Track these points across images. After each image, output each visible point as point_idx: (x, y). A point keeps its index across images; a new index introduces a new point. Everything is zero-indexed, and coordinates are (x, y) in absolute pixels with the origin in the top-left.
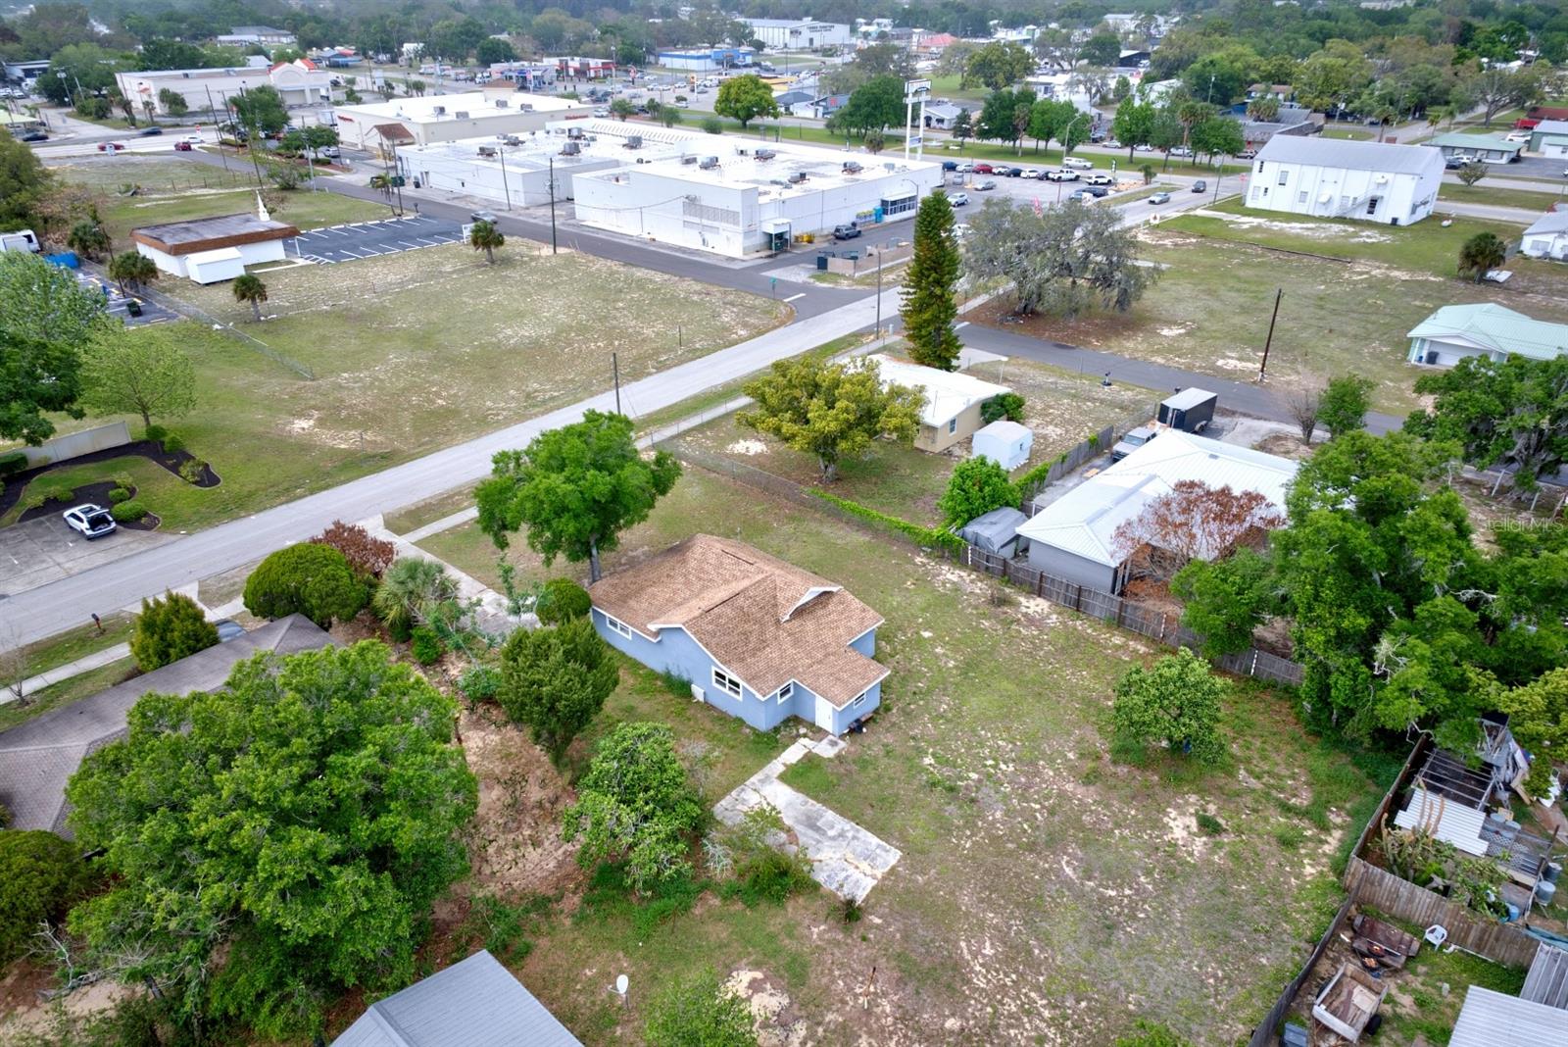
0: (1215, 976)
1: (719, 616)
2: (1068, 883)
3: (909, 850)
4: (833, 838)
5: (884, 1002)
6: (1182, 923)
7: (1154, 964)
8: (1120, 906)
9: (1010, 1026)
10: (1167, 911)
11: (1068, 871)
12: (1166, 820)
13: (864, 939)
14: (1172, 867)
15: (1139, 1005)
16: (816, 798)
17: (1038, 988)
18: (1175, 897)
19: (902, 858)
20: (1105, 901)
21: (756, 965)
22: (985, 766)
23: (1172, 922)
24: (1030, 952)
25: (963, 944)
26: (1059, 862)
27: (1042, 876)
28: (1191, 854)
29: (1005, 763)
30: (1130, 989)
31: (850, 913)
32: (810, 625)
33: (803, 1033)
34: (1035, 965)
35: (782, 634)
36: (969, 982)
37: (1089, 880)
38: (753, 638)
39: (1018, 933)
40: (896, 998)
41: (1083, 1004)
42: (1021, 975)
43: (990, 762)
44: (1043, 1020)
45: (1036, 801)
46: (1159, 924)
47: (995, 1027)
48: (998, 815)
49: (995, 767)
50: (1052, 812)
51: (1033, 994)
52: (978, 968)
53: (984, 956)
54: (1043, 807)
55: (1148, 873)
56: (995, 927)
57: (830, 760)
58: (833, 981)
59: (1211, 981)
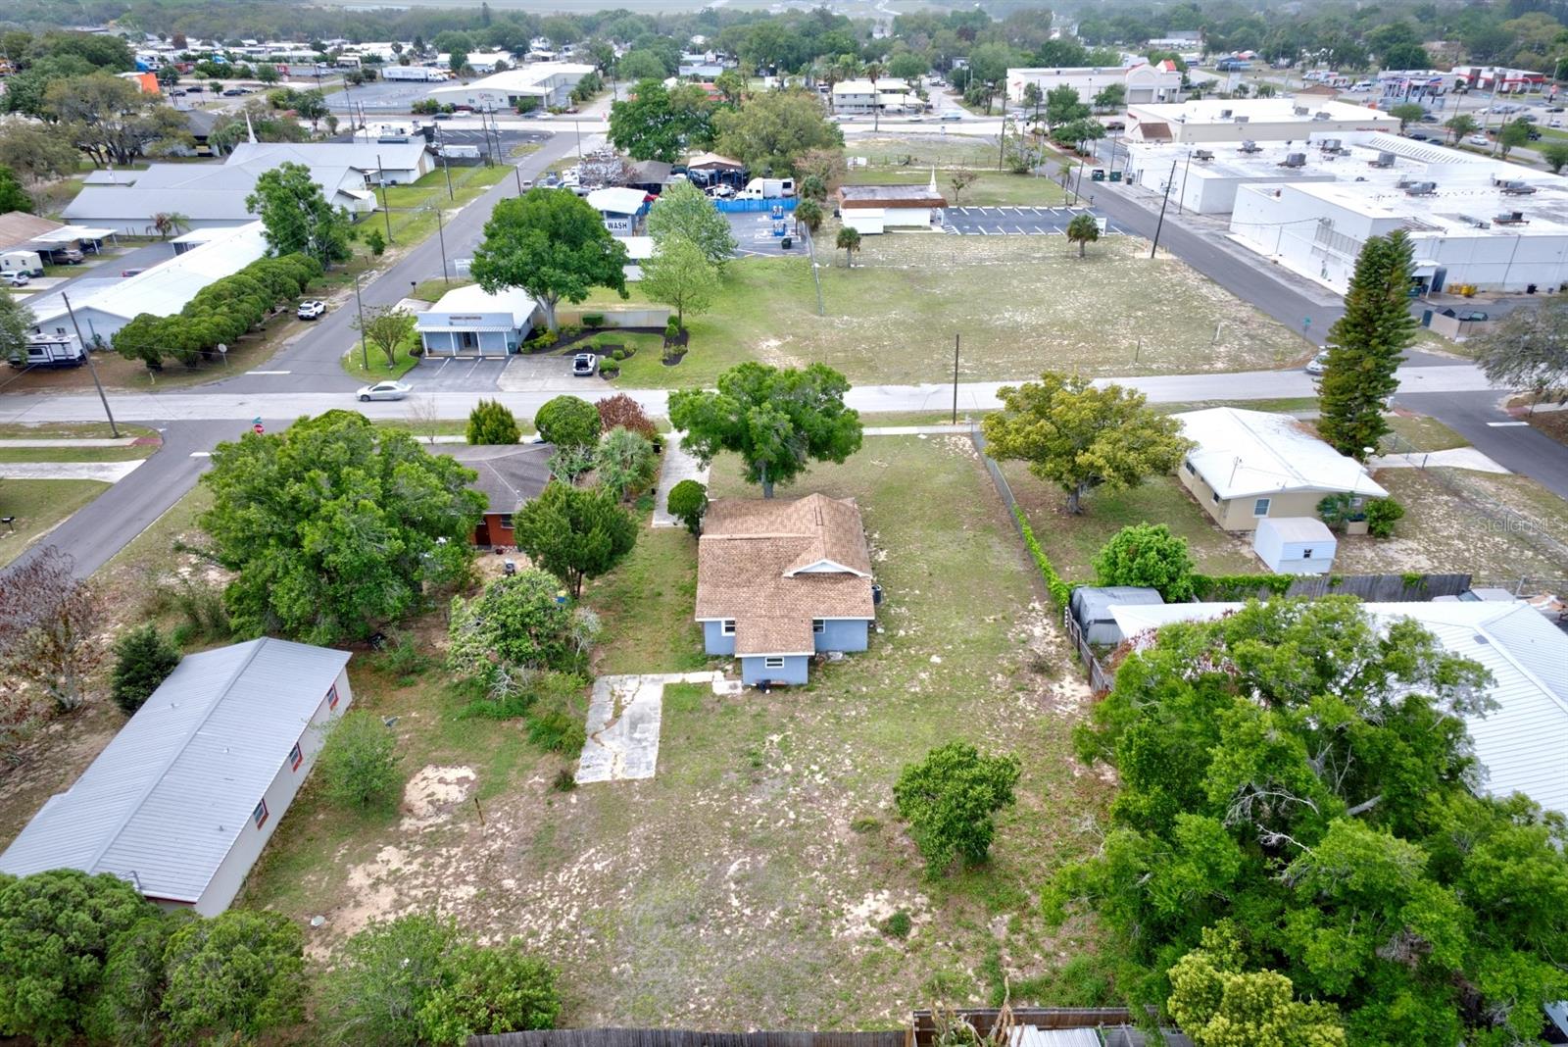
0: (700, 1006)
1: (736, 548)
2: (717, 874)
3: (661, 782)
4: (632, 739)
5: (500, 841)
6: (745, 959)
7: (676, 963)
8: (724, 915)
9: (532, 913)
10: (752, 944)
11: (733, 868)
12: (870, 896)
13: (550, 804)
14: (814, 925)
15: (621, 973)
16: (665, 710)
17: (583, 909)
18: (772, 942)
19: (650, 779)
20: (723, 903)
21: (480, 772)
22: (808, 767)
23: (739, 953)
24: (619, 888)
25: (592, 851)
26: (737, 857)
27: (711, 856)
28: (842, 929)
29: (825, 775)
30: (633, 960)
31: (565, 783)
32: (803, 589)
33: (440, 821)
34: (606, 895)
35: (773, 584)
36: (557, 871)
37: (736, 883)
38: (744, 577)
39: (634, 873)
40: (508, 844)
41: (592, 941)
42: (590, 894)
43: (816, 768)
44: (554, 927)
45: (798, 814)
46: (730, 946)
47: (525, 905)
48: (757, 801)
49: (813, 773)
50: (794, 828)
51: (575, 910)
52: (575, 870)
53: (591, 866)
54: (796, 820)
55: (785, 913)
56: (626, 859)
57: (714, 695)
58: (497, 811)
59: (692, 1006)
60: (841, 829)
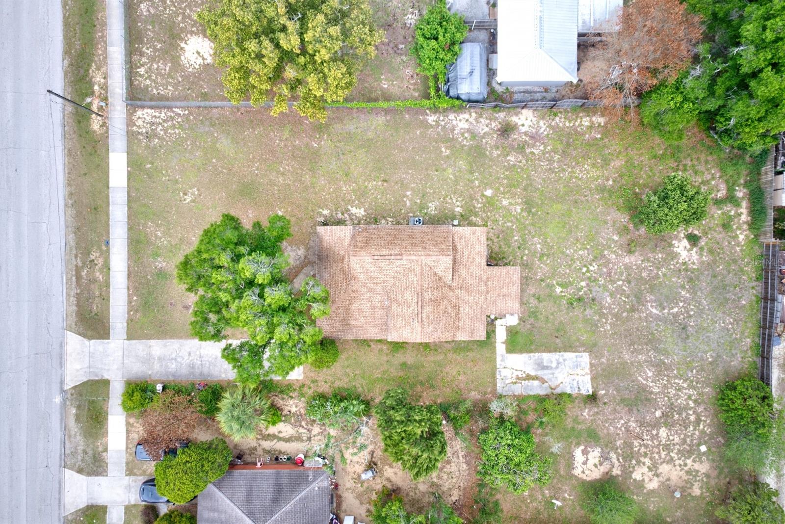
0: (731, 323)
2: (658, 318)
3: (591, 348)
4: (557, 368)
5: (631, 423)
6: (708, 305)
7: (708, 334)
8: (683, 314)
9: (677, 399)
10: (700, 303)
11: (654, 311)
12: (675, 249)
13: (605, 403)
14: (691, 277)
15: (712, 356)
16: (531, 351)
17: (676, 377)
18: (699, 293)
19: (590, 355)
20: (675, 316)
21: (578, 444)
22: (584, 274)
23: (704, 308)
24: (664, 363)
25: (639, 378)
26: (648, 309)
27: (646, 322)
28: (694, 263)
29: (591, 265)
30: (706, 352)
31: (593, 398)
32: (463, 271)
33: (615, 456)
34: (668, 368)
35: (458, 292)
36: (652, 393)
37: (664, 309)
39: (655, 357)
40: (633, 419)
41: (694, 371)
42: (668, 376)
43: (584, 270)
44: (686, 389)
45: (619, 280)
46: (700, 312)
47: (672, 404)
48: (609, 300)
49: (588, 271)
50: (629, 282)
51: (676, 381)
52: (651, 384)
53: (650, 377)
54: (623, 281)
55: (683, 287)
56: (646, 361)
57: (519, 324)
58: (608, 429)
59: (730, 326)
60: (633, 260)
